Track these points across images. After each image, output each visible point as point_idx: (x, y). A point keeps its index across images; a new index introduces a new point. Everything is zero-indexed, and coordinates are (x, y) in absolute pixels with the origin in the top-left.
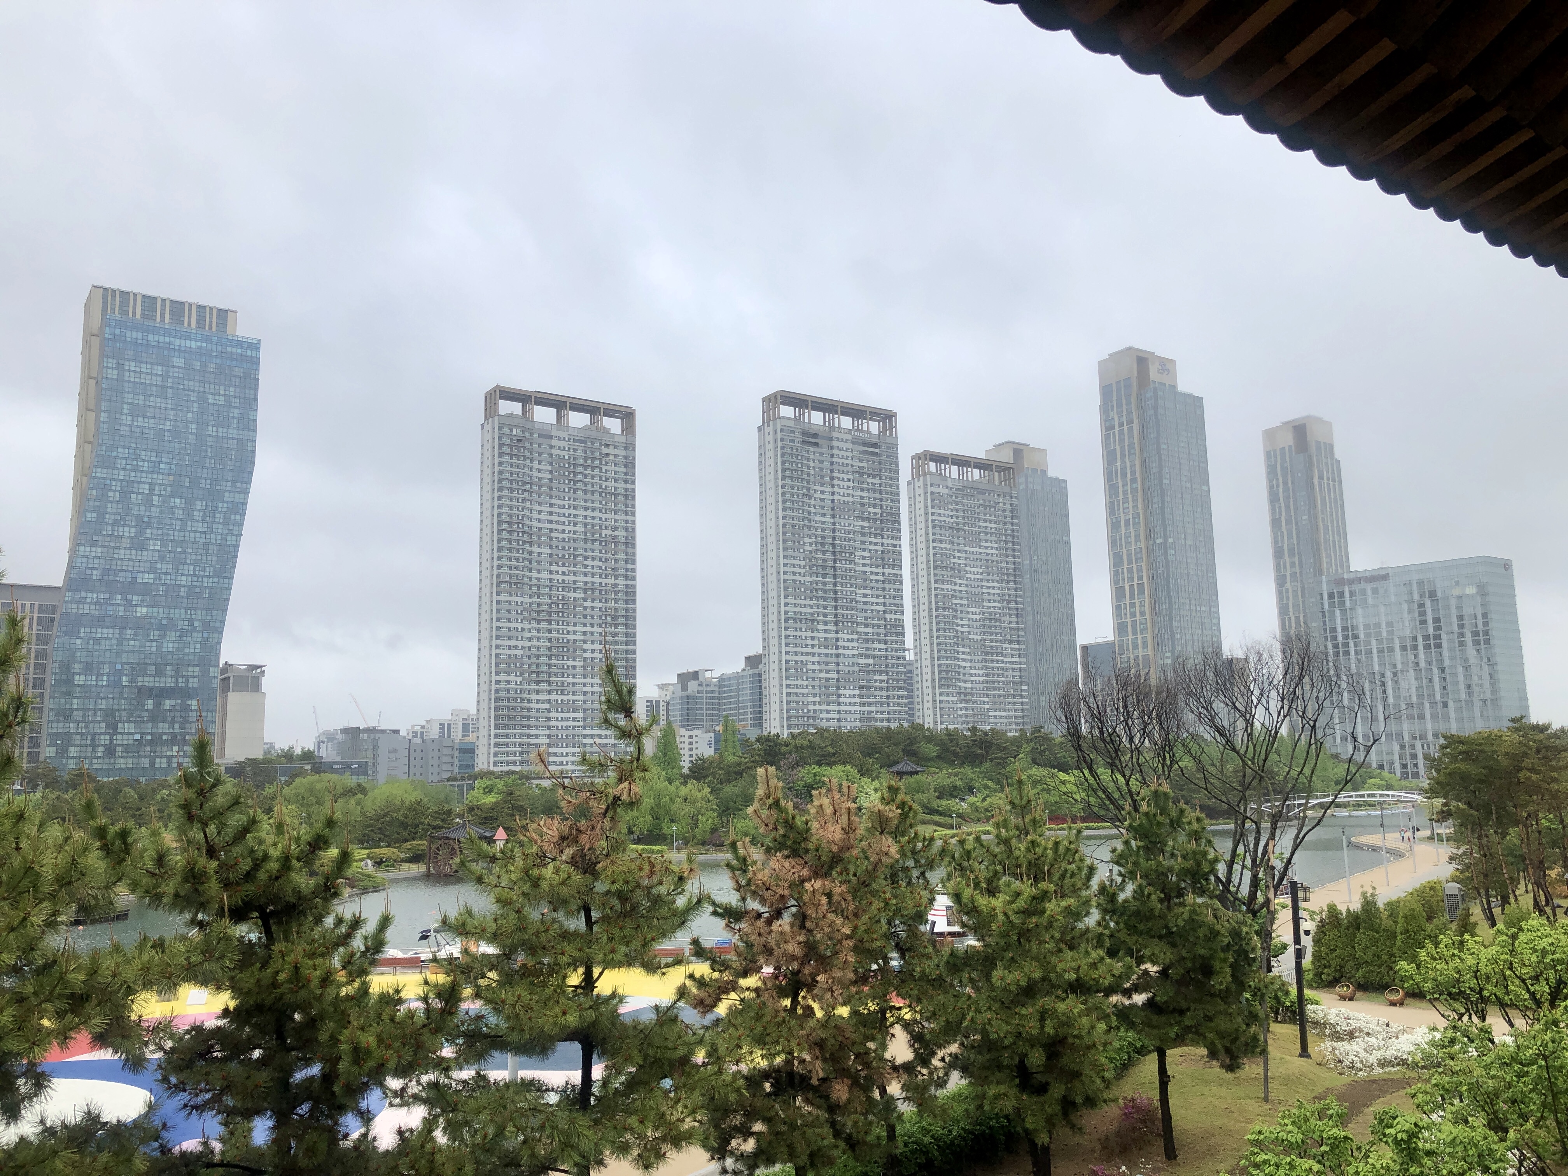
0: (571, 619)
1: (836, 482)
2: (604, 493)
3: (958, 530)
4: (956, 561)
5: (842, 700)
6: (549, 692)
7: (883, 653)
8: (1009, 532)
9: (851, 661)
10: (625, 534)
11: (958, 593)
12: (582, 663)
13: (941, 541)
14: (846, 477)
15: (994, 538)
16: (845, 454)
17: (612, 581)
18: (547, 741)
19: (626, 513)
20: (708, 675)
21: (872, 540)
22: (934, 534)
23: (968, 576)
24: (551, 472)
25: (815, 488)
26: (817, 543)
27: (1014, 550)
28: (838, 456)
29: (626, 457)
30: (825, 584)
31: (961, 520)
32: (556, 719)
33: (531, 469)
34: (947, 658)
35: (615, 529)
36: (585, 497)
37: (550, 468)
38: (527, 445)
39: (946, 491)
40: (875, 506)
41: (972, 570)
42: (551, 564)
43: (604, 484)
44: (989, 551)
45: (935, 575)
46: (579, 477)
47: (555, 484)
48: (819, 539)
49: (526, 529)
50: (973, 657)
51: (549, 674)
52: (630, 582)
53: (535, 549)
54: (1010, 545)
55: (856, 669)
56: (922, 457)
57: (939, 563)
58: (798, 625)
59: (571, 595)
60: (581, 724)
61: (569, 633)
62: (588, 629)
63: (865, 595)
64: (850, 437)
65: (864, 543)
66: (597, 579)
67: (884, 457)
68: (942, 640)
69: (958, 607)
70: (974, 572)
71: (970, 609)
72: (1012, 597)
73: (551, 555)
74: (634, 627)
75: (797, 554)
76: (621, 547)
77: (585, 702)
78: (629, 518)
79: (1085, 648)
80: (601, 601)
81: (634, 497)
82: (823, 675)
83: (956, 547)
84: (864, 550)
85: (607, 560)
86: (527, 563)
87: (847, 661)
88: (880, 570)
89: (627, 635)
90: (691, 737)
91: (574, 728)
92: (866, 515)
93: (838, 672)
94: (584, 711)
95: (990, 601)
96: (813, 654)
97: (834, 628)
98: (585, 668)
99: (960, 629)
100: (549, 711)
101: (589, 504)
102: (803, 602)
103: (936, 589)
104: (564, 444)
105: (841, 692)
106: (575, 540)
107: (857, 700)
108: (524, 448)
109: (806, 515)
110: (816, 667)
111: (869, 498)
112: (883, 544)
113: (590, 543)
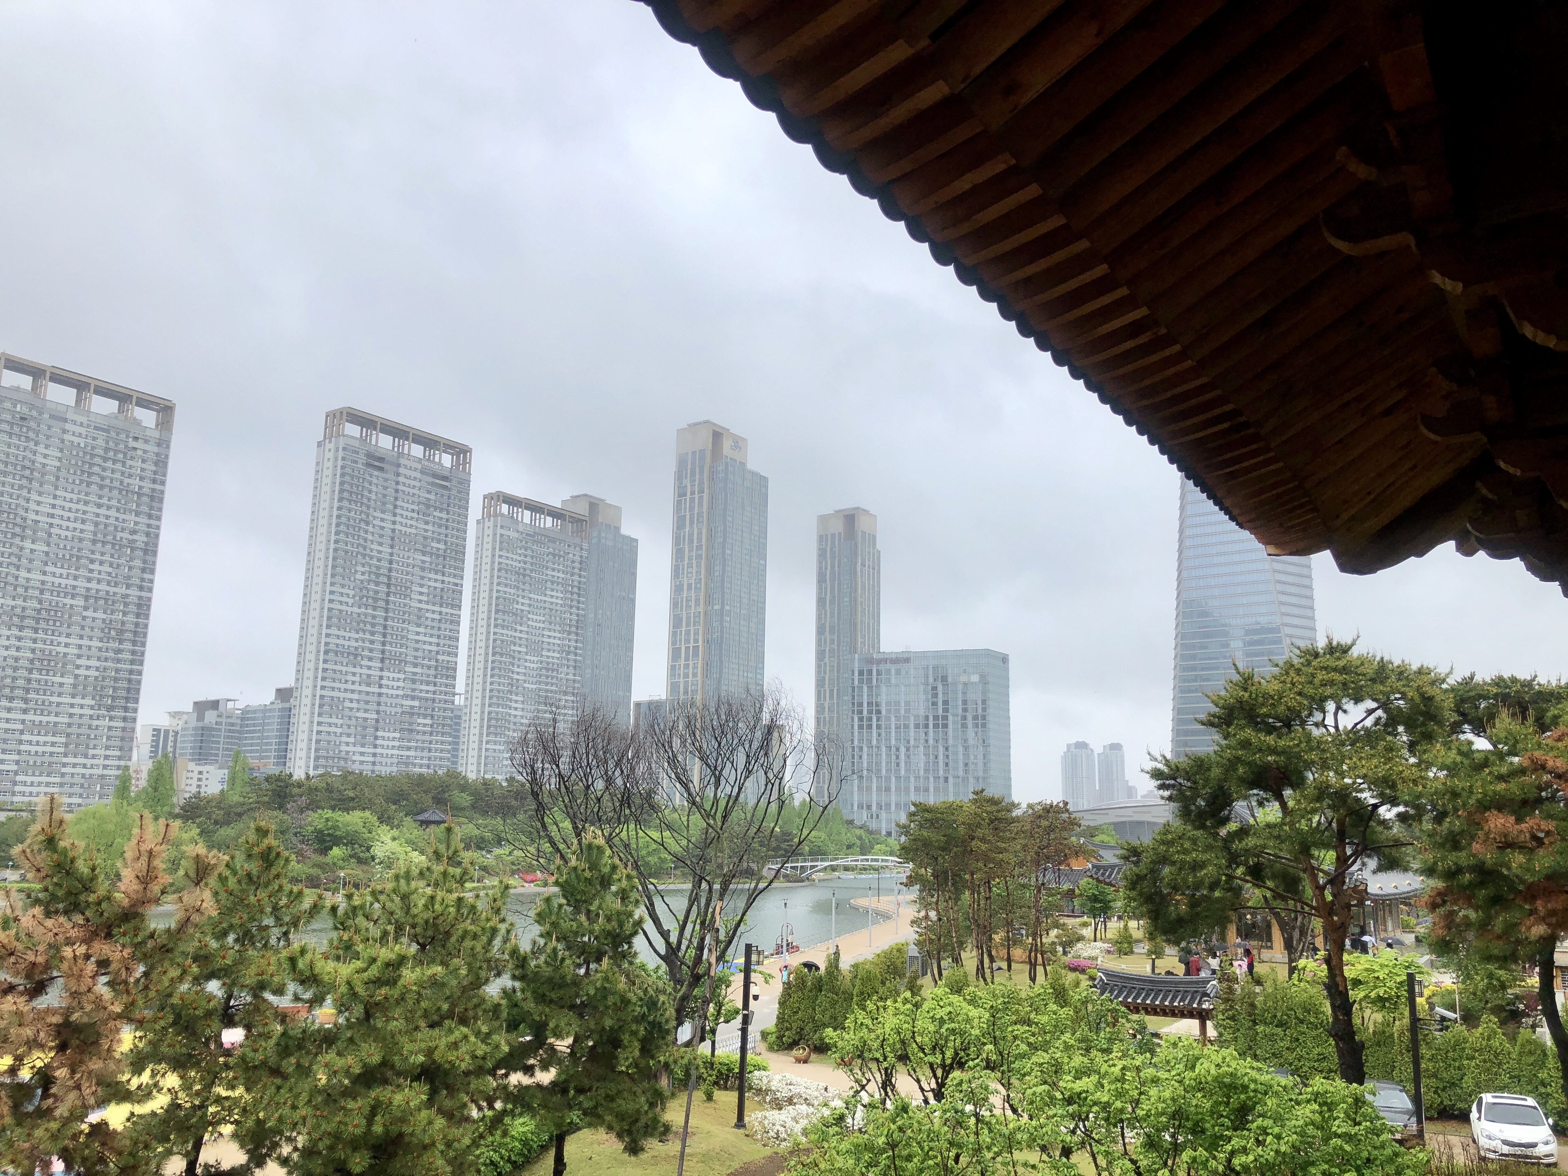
0: (64, 629)
1: (398, 511)
2: (124, 490)
3: (524, 576)
4: (519, 607)
5: (379, 742)
6: (25, 711)
7: (430, 695)
8: (576, 583)
9: (394, 701)
10: (145, 539)
11: (517, 640)
12: (72, 681)
13: (506, 585)
14: (411, 507)
15: (560, 587)
16: (413, 483)
17: (122, 590)
18: (15, 768)
19: (150, 516)
20: (230, 705)
21: (432, 576)
22: (499, 577)
23: (530, 623)
24: (60, 459)
25: (375, 514)
26: (370, 573)
27: (579, 602)
28: (404, 484)
29: (157, 455)
30: (374, 617)
31: (528, 566)
32: (30, 743)
33: (35, 453)
34: (498, 705)
35: (134, 532)
36: (100, 493)
37: (59, 455)
38: (33, 424)
39: (516, 535)
40: (439, 541)
41: (535, 617)
42: (46, 564)
43: (126, 481)
44: (554, 600)
45: (496, 619)
46: (96, 469)
47: (63, 473)
48: (374, 569)
49: (19, 520)
50: (525, 706)
51: (27, 691)
52: (144, 594)
53: (28, 544)
54: (575, 596)
55: (399, 710)
56: (495, 498)
57: (501, 607)
58: (340, 659)
59: (68, 601)
60: (62, 750)
61: (59, 644)
62: (85, 642)
63: (418, 634)
64: (419, 466)
65: (422, 578)
66: (103, 587)
67: (454, 492)
68: (495, 686)
69: (516, 654)
70: (536, 620)
71: (528, 657)
72: (572, 649)
73: (47, 554)
74: (143, 644)
75: (346, 582)
76: (139, 553)
77: (69, 725)
78: (152, 522)
79: (638, 705)
80: (105, 612)
81: (161, 500)
82: (361, 714)
83: (520, 592)
84: (422, 586)
85: (118, 566)
86: (14, 560)
87: (389, 701)
88: (437, 608)
89: (133, 653)
90: (200, 773)
91: (52, 754)
92: (428, 549)
93: (378, 712)
94: (68, 735)
95: (549, 650)
96: (353, 691)
97: (380, 665)
98: (75, 686)
99: (515, 676)
100: (22, 732)
101: (104, 501)
102: (347, 635)
103: (495, 634)
104: (83, 431)
105: (379, 734)
106: (81, 540)
107: (397, 744)
108: (29, 428)
109: (361, 541)
110: (354, 705)
111: (433, 532)
112: (443, 582)
113: (100, 545)
